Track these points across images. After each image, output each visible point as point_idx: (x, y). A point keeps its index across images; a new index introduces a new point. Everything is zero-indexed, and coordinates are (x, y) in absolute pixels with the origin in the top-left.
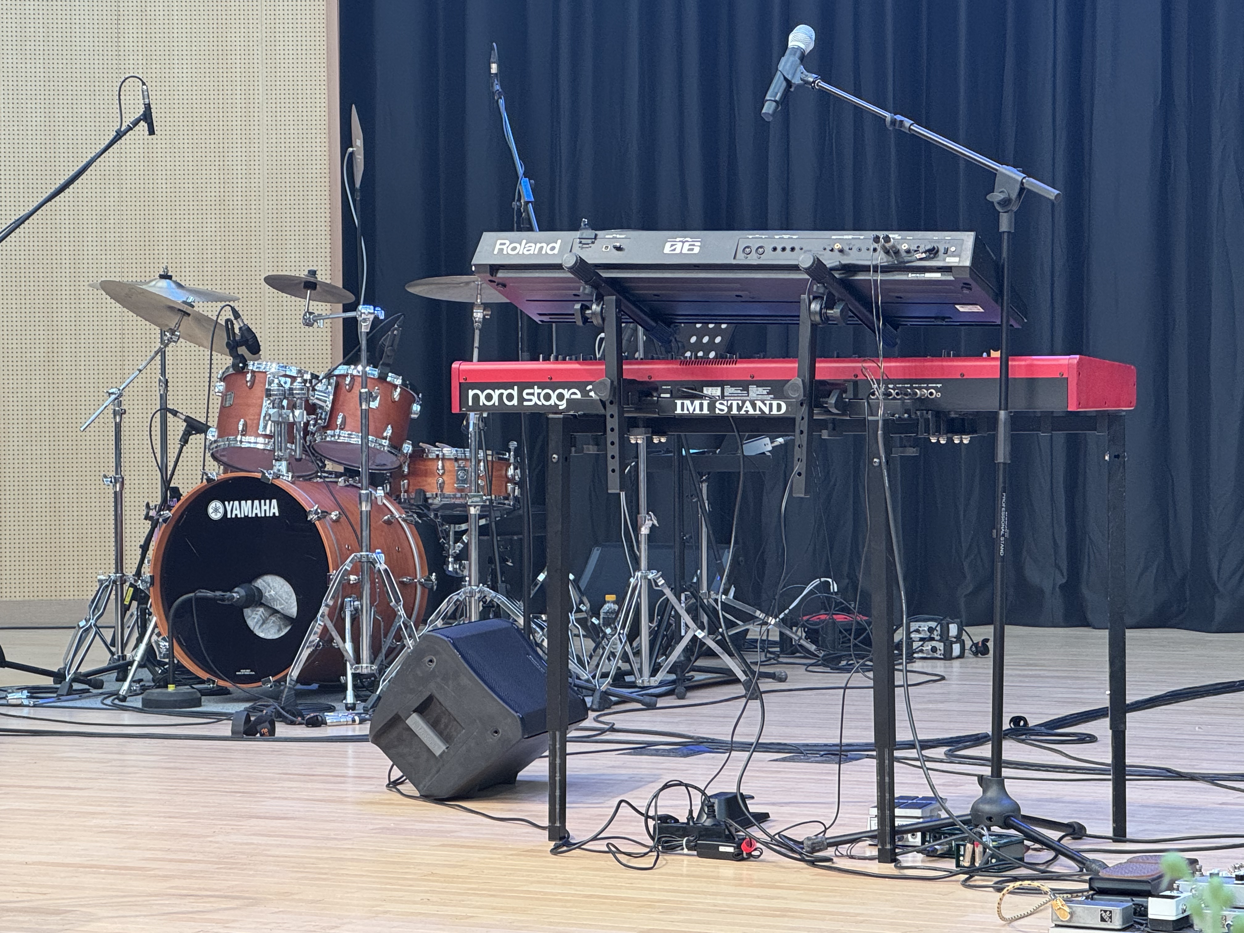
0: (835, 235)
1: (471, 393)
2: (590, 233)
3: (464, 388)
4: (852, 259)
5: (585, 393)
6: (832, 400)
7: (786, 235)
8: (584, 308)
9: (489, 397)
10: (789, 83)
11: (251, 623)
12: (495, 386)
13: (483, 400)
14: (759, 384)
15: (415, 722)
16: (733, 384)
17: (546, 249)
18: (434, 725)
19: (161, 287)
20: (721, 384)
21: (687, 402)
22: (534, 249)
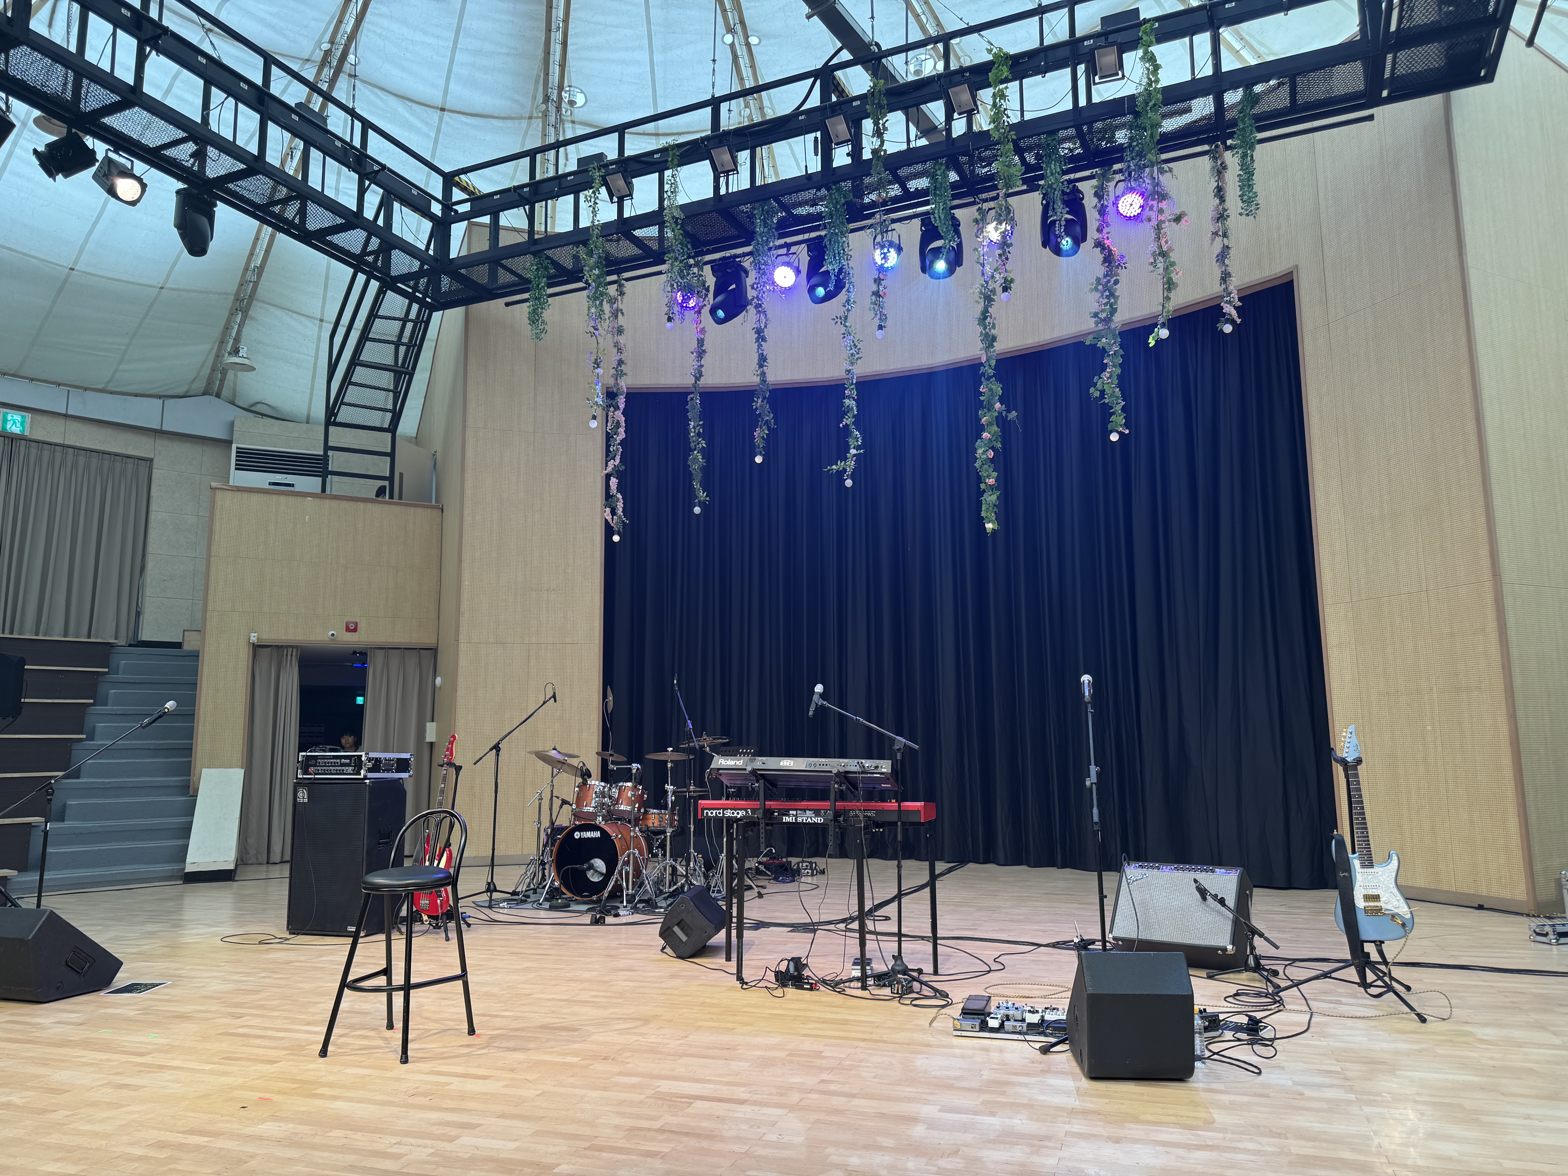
0: (841, 760)
1: (705, 811)
2: (752, 758)
3: (703, 810)
4: (848, 769)
5: (747, 812)
6: (841, 819)
7: (824, 760)
8: (752, 784)
9: (712, 813)
10: (817, 704)
11: (588, 876)
12: (714, 809)
13: (709, 814)
14: (810, 810)
15: (676, 929)
16: (800, 810)
17: (738, 763)
18: (682, 929)
19: (553, 753)
20: (796, 810)
21: (787, 818)
22: (733, 763)
